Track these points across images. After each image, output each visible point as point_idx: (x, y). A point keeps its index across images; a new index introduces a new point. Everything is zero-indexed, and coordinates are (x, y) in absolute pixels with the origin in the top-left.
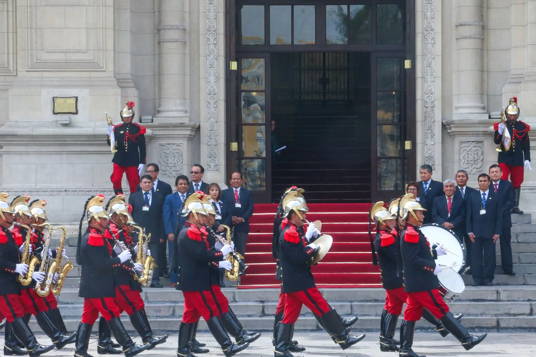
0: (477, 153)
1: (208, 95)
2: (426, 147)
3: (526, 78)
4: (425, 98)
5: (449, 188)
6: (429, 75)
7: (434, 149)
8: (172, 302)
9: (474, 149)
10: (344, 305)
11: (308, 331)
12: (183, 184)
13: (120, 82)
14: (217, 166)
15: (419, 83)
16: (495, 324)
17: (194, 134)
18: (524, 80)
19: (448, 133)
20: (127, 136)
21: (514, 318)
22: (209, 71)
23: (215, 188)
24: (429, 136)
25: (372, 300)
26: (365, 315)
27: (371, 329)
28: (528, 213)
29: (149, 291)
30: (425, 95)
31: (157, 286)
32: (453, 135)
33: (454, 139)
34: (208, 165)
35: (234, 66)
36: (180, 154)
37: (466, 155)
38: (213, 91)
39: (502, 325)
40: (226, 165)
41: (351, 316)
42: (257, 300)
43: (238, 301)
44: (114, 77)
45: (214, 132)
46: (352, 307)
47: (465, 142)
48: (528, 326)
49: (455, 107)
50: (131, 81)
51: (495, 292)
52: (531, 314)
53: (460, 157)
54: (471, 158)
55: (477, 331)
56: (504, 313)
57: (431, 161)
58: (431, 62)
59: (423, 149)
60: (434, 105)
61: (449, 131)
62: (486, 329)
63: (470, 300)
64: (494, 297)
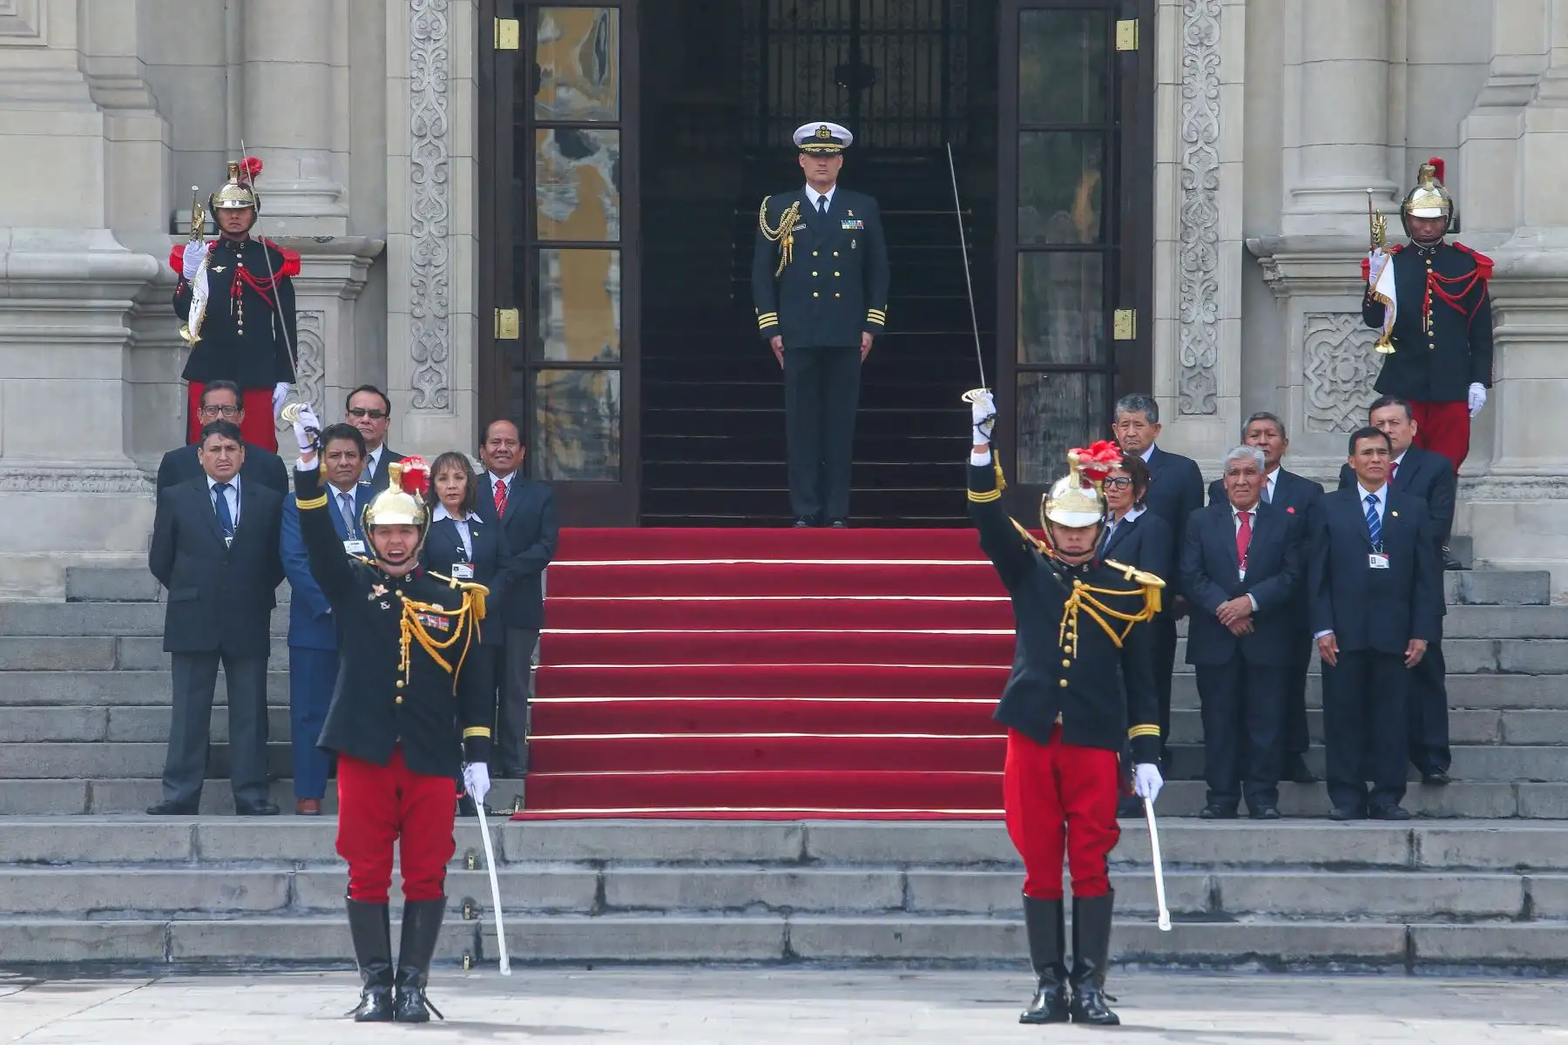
0: (1368, 354)
1: (415, 139)
2: (1185, 331)
3: (1545, 90)
4: (1186, 157)
5: (1241, 479)
6: (1201, 77)
7: (1213, 337)
8: (285, 860)
9: (1356, 340)
10: (880, 877)
11: (755, 964)
12: (343, 456)
13: (99, 88)
14: (445, 393)
15: (1165, 100)
16: (1398, 947)
17: (363, 276)
18: (1536, 96)
19: (1266, 282)
20: (242, 280)
21: (1463, 929)
22: (420, 52)
23: (452, 472)
24: (1198, 290)
25: (977, 863)
26: (950, 913)
27: (973, 958)
28: (1540, 569)
29: (203, 824)
30: (1187, 145)
31: (258, 809)
32: (1282, 291)
33: (1285, 302)
34: (414, 388)
35: (508, 34)
36: (315, 349)
37: (1327, 361)
38: (434, 124)
39: (1423, 951)
40: (477, 390)
41: (904, 913)
42: (579, 857)
43: (515, 862)
44: (80, 69)
45: (437, 271)
46: (905, 884)
47: (1324, 316)
48: (1515, 956)
49: (1292, 191)
50: (140, 83)
51: (1403, 838)
52: (1526, 914)
53: (1305, 369)
54: (1344, 371)
55: (1336, 969)
56: (1432, 912)
57: (1204, 383)
58: (1211, 26)
59: (1176, 337)
60: (1217, 180)
61: (1269, 275)
62: (1366, 963)
63: (1316, 866)
64: (1401, 857)
